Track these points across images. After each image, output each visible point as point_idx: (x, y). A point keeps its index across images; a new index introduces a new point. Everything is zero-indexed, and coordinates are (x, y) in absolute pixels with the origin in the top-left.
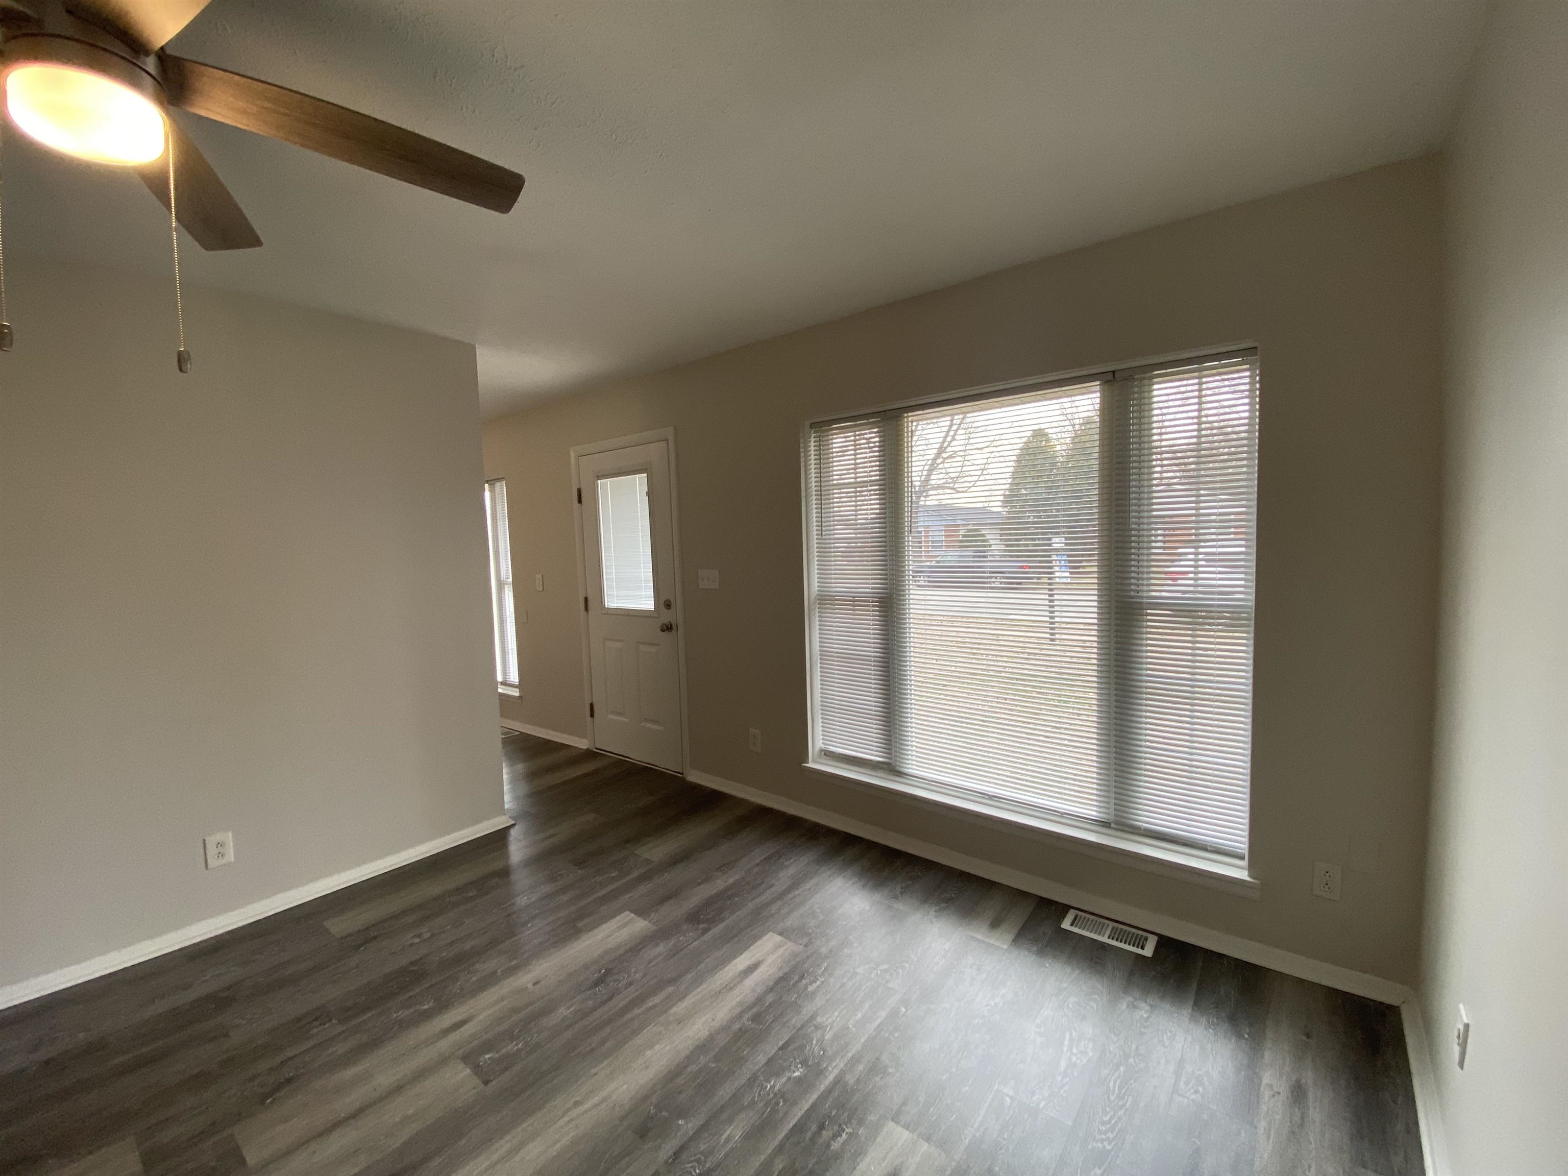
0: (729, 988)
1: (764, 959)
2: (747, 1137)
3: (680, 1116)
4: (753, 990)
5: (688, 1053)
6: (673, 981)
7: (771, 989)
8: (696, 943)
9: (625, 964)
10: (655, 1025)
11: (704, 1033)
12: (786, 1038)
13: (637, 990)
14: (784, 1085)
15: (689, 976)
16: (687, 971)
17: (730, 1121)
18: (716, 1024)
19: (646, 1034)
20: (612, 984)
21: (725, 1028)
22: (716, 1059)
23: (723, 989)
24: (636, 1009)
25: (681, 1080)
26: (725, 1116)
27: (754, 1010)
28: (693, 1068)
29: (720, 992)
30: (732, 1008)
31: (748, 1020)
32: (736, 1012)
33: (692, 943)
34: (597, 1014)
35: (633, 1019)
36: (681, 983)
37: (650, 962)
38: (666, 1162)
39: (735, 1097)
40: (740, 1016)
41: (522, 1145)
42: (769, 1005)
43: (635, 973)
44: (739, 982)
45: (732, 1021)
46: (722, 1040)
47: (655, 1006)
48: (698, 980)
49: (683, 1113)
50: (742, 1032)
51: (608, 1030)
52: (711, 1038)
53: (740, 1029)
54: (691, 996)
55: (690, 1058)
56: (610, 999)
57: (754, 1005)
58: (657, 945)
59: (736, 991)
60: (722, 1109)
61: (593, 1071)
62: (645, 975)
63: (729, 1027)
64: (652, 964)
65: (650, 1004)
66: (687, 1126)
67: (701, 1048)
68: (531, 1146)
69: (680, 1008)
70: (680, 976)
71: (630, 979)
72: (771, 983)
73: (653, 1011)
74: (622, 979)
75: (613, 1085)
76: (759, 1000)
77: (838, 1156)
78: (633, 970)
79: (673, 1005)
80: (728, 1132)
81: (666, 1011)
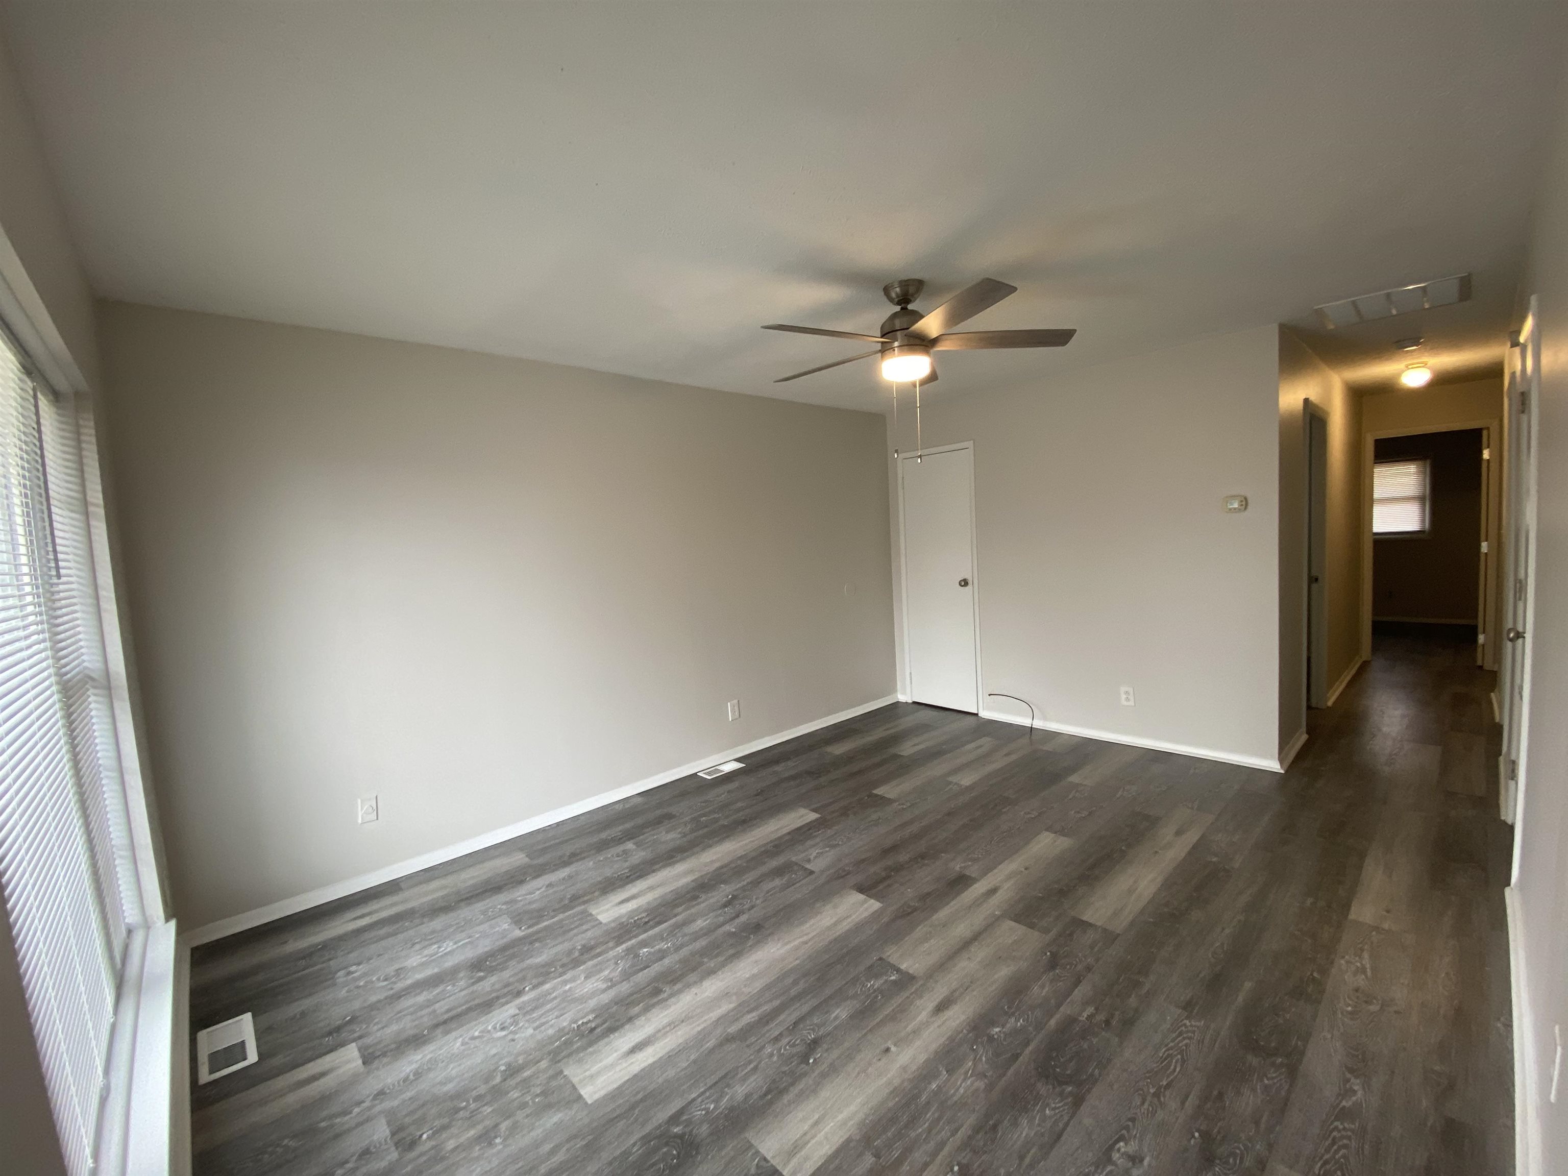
0: (673, 1025)
1: (620, 1059)
2: (694, 921)
3: (734, 933)
4: (649, 1020)
5: (723, 969)
6: (729, 1039)
7: (630, 1020)
8: (693, 1096)
9: (786, 1068)
10: (750, 993)
11: (706, 984)
12: (641, 974)
13: (768, 1031)
14: (659, 944)
15: (710, 1044)
16: (712, 1051)
17: (701, 929)
18: (694, 990)
19: (758, 985)
20: (798, 1042)
21: (688, 986)
22: (701, 964)
23: (678, 1025)
24: (768, 1010)
25: (731, 952)
26: (705, 931)
27: (655, 1000)
28: (721, 959)
29: (683, 1021)
30: (675, 1004)
31: (665, 991)
32: (673, 1000)
33: (699, 1096)
34: (806, 1008)
35: (771, 1001)
36: (721, 1036)
37: (755, 1068)
38: (743, 914)
39: (696, 939)
40: (671, 996)
41: (835, 924)
42: (640, 1004)
43: (771, 1055)
44: (659, 1031)
45: (680, 991)
46: (692, 977)
47: (749, 1012)
48: (702, 1037)
49: (733, 934)
50: (674, 981)
51: (793, 992)
52: (702, 979)
53: (675, 984)
54: (714, 1019)
55: (723, 965)
56: (796, 1024)
57: (653, 1006)
58: (748, 1096)
59: (665, 1021)
60: (705, 934)
61: (798, 962)
62: (759, 1050)
63: (684, 986)
64: (752, 1066)
65: (754, 1014)
66: (731, 928)
67: (712, 972)
68: (828, 924)
69: (725, 1007)
70: (721, 1045)
71: (777, 1046)
72: (627, 1027)
73: (752, 1006)
74: (787, 1047)
75: (782, 951)
76: (647, 1010)
77: (645, 911)
78: (775, 1058)
79: (732, 1010)
80: (705, 924)
81: (740, 1005)
